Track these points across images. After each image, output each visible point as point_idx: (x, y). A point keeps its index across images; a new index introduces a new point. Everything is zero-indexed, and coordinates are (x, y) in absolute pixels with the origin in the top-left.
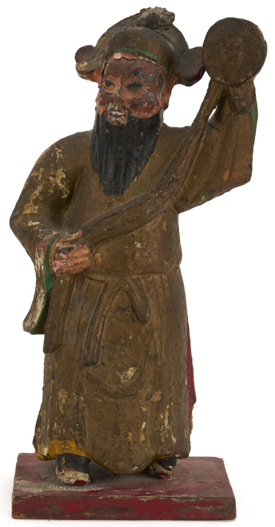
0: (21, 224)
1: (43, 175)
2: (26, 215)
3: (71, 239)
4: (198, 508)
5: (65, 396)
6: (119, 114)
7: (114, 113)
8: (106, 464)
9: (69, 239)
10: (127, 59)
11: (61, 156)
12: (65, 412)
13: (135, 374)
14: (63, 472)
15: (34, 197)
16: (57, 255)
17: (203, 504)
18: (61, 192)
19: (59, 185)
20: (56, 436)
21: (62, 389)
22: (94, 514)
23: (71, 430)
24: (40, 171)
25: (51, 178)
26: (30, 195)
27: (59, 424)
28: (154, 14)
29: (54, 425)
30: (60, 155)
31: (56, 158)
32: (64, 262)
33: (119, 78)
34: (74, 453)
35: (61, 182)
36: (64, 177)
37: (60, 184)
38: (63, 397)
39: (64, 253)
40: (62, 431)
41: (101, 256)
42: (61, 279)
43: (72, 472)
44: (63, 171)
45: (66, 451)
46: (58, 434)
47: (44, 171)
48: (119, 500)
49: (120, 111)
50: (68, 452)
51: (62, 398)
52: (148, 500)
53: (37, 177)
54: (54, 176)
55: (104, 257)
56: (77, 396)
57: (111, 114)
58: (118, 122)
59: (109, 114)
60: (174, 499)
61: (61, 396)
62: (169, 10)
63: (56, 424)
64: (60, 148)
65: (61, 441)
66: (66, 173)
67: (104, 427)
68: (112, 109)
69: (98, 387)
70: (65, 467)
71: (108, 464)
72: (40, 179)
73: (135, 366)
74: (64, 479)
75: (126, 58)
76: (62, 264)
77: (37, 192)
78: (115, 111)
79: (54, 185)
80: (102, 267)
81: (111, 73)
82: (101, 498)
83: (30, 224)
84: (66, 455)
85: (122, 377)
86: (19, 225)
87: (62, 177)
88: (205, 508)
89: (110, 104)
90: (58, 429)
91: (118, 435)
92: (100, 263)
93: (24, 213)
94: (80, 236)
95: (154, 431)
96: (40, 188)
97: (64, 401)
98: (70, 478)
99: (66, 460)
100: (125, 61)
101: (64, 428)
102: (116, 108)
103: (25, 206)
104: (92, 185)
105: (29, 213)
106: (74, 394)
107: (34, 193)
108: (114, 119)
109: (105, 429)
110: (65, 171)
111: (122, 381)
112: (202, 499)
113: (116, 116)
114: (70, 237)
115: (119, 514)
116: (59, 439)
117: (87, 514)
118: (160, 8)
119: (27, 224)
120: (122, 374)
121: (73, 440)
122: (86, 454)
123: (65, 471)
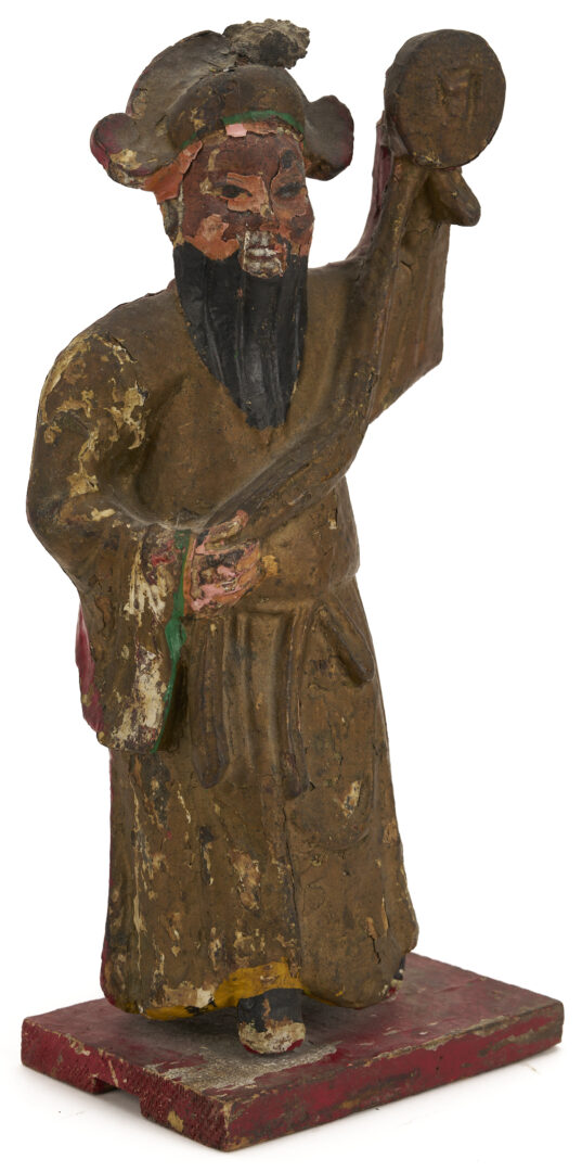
0: (73, 519)
1: (95, 405)
2: (78, 497)
3: (232, 532)
4: (512, 1039)
5: (253, 870)
6: (270, 253)
7: (258, 252)
8: (341, 993)
9: (224, 535)
10: (260, 135)
11: (128, 358)
12: (260, 904)
13: (360, 794)
14: (270, 1030)
15: (86, 457)
16: (208, 573)
17: (518, 1029)
18: (131, 438)
19: (128, 422)
20: (245, 958)
21: (243, 857)
22: (357, 1102)
23: (280, 938)
24: (85, 397)
25: (114, 409)
26: (75, 452)
27: (245, 933)
28: (279, 35)
29: (235, 938)
30: (123, 358)
31: (118, 366)
32: (224, 586)
33: (259, 178)
34: (285, 987)
35: (134, 416)
36: (142, 404)
37: (130, 421)
38: (249, 872)
39: (228, 566)
40: (257, 945)
41: (275, 560)
42: (212, 622)
43: (287, 1026)
44: (140, 392)
45: (270, 986)
46: (249, 954)
47: (95, 398)
48: (398, 1059)
49: (271, 247)
50: (275, 986)
51: (246, 875)
52: (440, 1047)
53: (81, 411)
54: (120, 405)
55: (281, 560)
56: (281, 864)
57: (251, 257)
58: (269, 271)
59: (247, 256)
60: (477, 1033)
61: (243, 873)
62: (300, 23)
63: (239, 935)
64: (116, 342)
65: (257, 968)
66: (145, 394)
67: (327, 916)
68: (253, 246)
69: (313, 838)
70: (272, 1021)
71: (345, 993)
72: (88, 415)
73: (358, 779)
74: (269, 1046)
75: (258, 132)
76: (221, 591)
77: (90, 445)
78: (264, 247)
79: (120, 425)
80: (278, 582)
81: (233, 168)
82: (368, 1064)
83: (97, 515)
84: (271, 993)
85: (343, 807)
86: (70, 523)
87: (137, 404)
88: (522, 1036)
89: (247, 234)
90: (247, 943)
91: (352, 928)
92: (276, 574)
93: (73, 494)
94: (244, 524)
95: (398, 903)
96: (94, 435)
97: (252, 882)
98: (282, 1042)
99: (271, 1005)
100: (257, 139)
101: (262, 939)
102: (264, 242)
103: (69, 479)
104: (217, 413)
105: (84, 492)
106: (274, 862)
107: (83, 448)
108: (257, 265)
109: (329, 923)
110: (144, 390)
111: (346, 815)
112: (517, 1019)
113: (265, 258)
114: (227, 530)
115: (397, 1089)
116: (252, 964)
117: (347, 1105)
118: (279, 21)
119: (90, 517)
120: (342, 801)
121: (282, 958)
122: (303, 982)
123: (273, 1027)
